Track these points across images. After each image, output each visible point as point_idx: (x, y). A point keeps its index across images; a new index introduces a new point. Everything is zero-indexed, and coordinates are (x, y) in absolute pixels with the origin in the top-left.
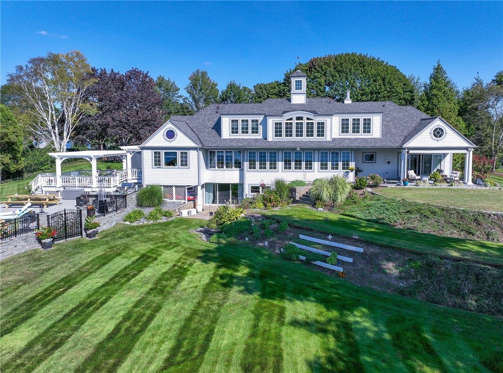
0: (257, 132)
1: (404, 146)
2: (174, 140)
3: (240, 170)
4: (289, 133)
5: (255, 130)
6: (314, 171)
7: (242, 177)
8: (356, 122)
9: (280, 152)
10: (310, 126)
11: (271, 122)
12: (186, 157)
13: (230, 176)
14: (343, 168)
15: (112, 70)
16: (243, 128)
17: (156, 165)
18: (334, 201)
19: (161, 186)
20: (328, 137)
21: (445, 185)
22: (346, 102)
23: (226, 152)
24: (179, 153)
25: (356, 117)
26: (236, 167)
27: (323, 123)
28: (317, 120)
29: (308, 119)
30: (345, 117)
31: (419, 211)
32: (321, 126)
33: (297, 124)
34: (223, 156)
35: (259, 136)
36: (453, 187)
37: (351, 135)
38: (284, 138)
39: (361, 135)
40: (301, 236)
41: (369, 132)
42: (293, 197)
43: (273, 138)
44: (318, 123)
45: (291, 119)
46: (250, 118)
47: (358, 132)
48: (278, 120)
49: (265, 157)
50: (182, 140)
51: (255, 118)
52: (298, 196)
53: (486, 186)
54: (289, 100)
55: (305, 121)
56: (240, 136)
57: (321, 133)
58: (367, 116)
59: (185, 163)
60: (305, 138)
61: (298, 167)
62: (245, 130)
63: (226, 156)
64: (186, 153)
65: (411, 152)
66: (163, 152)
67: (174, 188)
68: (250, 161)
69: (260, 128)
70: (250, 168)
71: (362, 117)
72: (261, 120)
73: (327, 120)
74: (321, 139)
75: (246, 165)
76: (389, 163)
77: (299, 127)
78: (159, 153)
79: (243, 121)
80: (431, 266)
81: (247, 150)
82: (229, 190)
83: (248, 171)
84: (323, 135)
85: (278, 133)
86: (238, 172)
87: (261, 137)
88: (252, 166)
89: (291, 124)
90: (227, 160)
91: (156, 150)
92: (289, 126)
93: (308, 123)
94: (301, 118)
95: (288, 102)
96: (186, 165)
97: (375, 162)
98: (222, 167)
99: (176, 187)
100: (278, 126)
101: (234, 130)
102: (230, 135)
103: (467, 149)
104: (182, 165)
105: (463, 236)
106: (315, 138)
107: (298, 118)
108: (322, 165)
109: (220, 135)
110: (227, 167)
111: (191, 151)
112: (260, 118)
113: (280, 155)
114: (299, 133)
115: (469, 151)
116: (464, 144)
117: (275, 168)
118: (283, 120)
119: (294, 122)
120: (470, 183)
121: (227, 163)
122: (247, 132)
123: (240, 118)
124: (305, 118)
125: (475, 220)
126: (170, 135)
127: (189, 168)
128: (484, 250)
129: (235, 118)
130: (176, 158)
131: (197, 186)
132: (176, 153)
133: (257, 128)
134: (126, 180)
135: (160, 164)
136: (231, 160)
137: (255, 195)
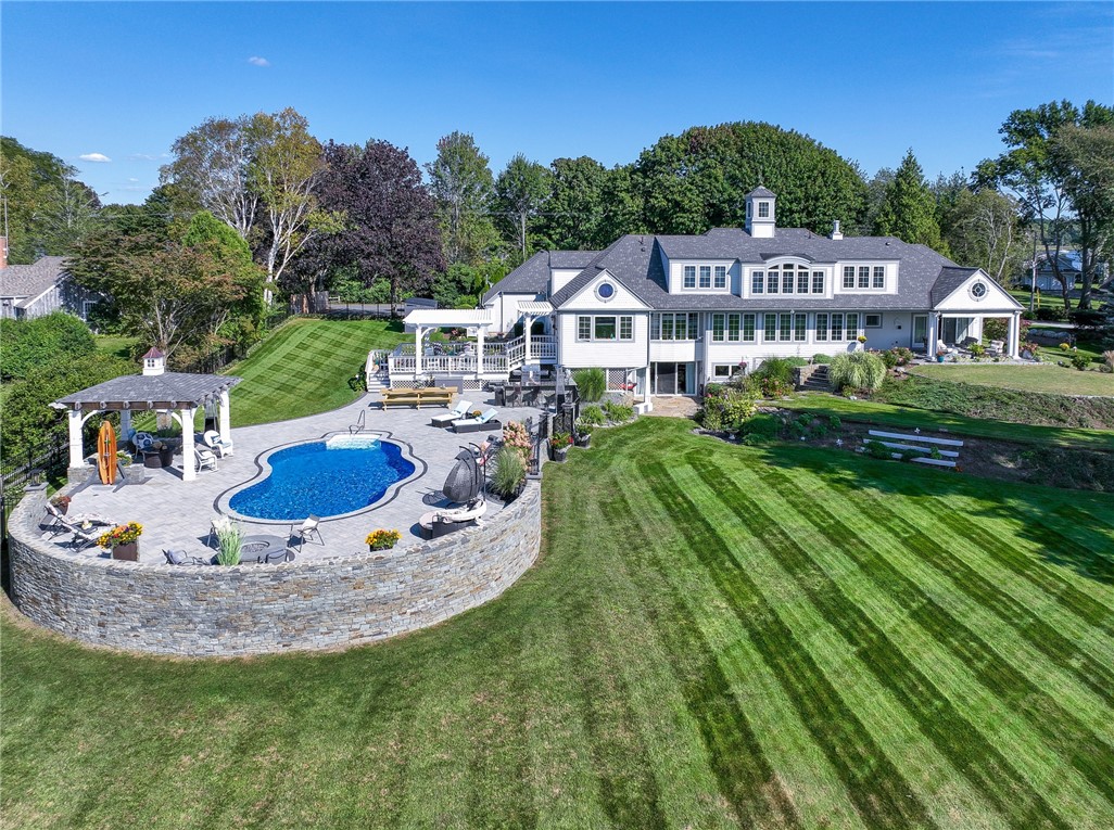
0: (723, 286)
1: (936, 308)
2: (612, 299)
3: (697, 342)
4: (773, 288)
5: (720, 283)
6: (807, 343)
8: (864, 272)
9: (760, 316)
10: (803, 277)
11: (747, 272)
12: (630, 325)
13: (680, 351)
14: (848, 338)
15: (331, 140)
16: (702, 279)
17: (581, 336)
18: (870, 385)
19: (604, 369)
20: (828, 294)
21: (989, 361)
22: (835, 237)
23: (677, 315)
24: (618, 318)
25: (864, 264)
26: (690, 337)
27: (821, 274)
28: (812, 269)
29: (800, 267)
30: (850, 264)
31: (992, 397)
32: (819, 277)
33: (785, 274)
34: (671, 321)
35: (726, 291)
36: (999, 363)
37: (856, 290)
38: (766, 295)
39: (871, 290)
40: (871, 432)
41: (881, 286)
42: (794, 382)
43: (750, 295)
44: (815, 274)
45: (776, 267)
46: (713, 265)
47: (867, 286)
48: (758, 268)
49: (737, 322)
50: (623, 299)
51: (720, 264)
52: (803, 380)
53: (1038, 361)
54: (749, 232)
55: (796, 271)
56: (698, 291)
57: (819, 288)
58: (879, 264)
59: (627, 333)
60: (795, 295)
61: (785, 337)
62: (705, 282)
63: (677, 321)
64: (630, 319)
65: (944, 315)
66: (593, 318)
67: (608, 371)
68: (715, 328)
69: (728, 279)
70: (715, 339)
71: (871, 265)
72: (731, 267)
73: (827, 270)
74: (818, 296)
75: (709, 334)
76: (900, 327)
77: (788, 278)
78: (588, 319)
79: (702, 268)
80: (1045, 455)
81: (711, 313)
82: (674, 372)
83: (711, 344)
84: (821, 291)
85: (757, 287)
86: (693, 345)
87: (728, 293)
88: (718, 337)
89: (777, 274)
90: (678, 327)
91: (583, 316)
92: (773, 279)
93: (800, 274)
94: (790, 266)
95: (747, 235)
96: (629, 337)
97: (881, 327)
98: (670, 337)
99: (611, 369)
100: (758, 278)
101: (689, 282)
102: (682, 290)
103: (1013, 311)
104: (623, 337)
105: (1054, 423)
106: (810, 295)
107: (786, 266)
108: (819, 333)
109: (666, 288)
110: (678, 337)
111: (637, 316)
112: (729, 265)
113: (760, 320)
114: (788, 287)
115: (1016, 315)
116: (1010, 305)
117: (752, 339)
118: (765, 268)
119: (781, 271)
120: (1017, 357)
121: (678, 332)
122: (708, 285)
123: (698, 264)
124: (796, 267)
125: (1061, 406)
126: (606, 291)
127: (634, 341)
128: (1089, 438)
129: (690, 263)
130: (613, 327)
131: (645, 368)
132: (613, 320)
133: (723, 280)
134: (523, 361)
135: (588, 337)
136: (684, 327)
137: (722, 379)
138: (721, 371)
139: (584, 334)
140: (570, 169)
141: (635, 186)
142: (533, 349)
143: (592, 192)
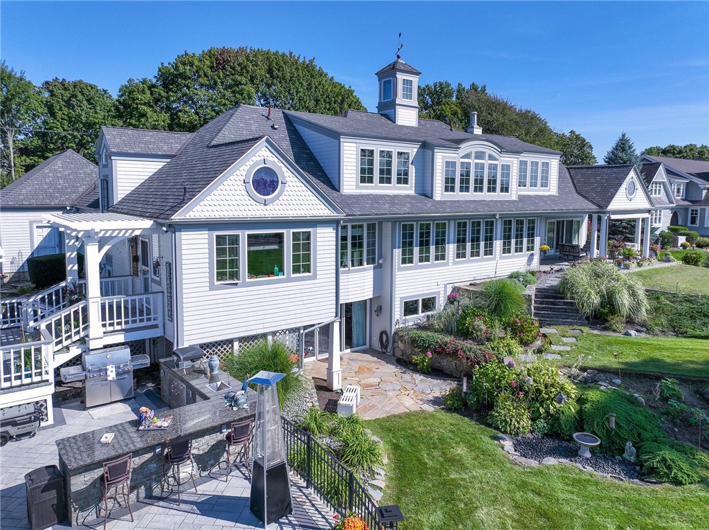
0: (406, 181)
1: (608, 209)
2: (277, 198)
3: (375, 268)
4: (465, 185)
5: (403, 179)
6: (495, 258)
7: (378, 283)
8: (534, 168)
9: (452, 223)
10: (492, 171)
12: (307, 247)
14: (527, 249)
16: (381, 171)
17: (221, 276)
20: (513, 194)
23: (353, 227)
24: (288, 234)
25: (536, 158)
26: (368, 262)
27: (508, 167)
28: (501, 161)
29: (490, 157)
30: (524, 157)
32: (506, 171)
33: (476, 165)
35: (409, 190)
37: (529, 191)
38: (457, 194)
39: (539, 190)
41: (546, 185)
44: (503, 167)
46: (395, 149)
47: (536, 184)
48: (450, 156)
49: (428, 234)
50: (296, 199)
51: (404, 148)
55: (487, 162)
56: (376, 188)
57: (505, 184)
58: (546, 159)
59: (303, 264)
61: (475, 253)
62: (386, 176)
64: (308, 236)
68: (403, 245)
69: (413, 171)
70: (404, 261)
71: (541, 159)
72: (414, 153)
73: (513, 162)
74: (505, 197)
75: (396, 254)
77: (480, 171)
78: (235, 240)
79: (382, 153)
81: (400, 222)
83: (400, 269)
84: (507, 190)
85: (449, 183)
86: (371, 273)
87: (412, 192)
88: (407, 259)
91: (224, 233)
92: (465, 172)
93: (490, 167)
96: (307, 269)
100: (450, 168)
101: (366, 176)
102: (358, 187)
104: (296, 269)
106: (498, 195)
107: (477, 155)
110: (353, 264)
111: (320, 230)
112: (413, 150)
113: (451, 230)
114: (479, 184)
116: (647, 204)
117: (443, 257)
118: (457, 157)
119: (473, 161)
121: (354, 255)
122: (389, 181)
123: (377, 147)
124: (486, 157)
126: (265, 183)
127: (314, 277)
129: (369, 145)
130: (280, 252)
131: (333, 323)
132: (279, 237)
133: (406, 174)
134: (83, 341)
135: (235, 275)
136: (361, 245)
137: (412, 320)
138: (410, 308)
139: (226, 270)
140: (65, 89)
141: (157, 101)
142: (108, 313)
143: (96, 113)
